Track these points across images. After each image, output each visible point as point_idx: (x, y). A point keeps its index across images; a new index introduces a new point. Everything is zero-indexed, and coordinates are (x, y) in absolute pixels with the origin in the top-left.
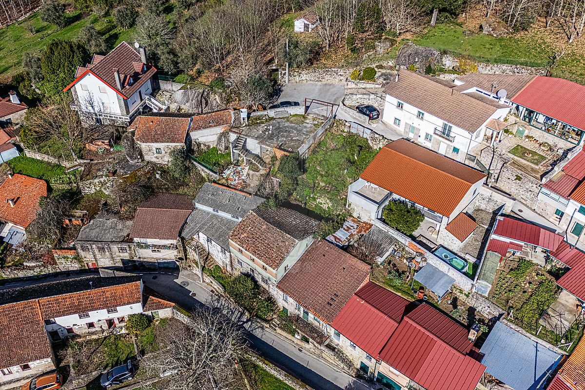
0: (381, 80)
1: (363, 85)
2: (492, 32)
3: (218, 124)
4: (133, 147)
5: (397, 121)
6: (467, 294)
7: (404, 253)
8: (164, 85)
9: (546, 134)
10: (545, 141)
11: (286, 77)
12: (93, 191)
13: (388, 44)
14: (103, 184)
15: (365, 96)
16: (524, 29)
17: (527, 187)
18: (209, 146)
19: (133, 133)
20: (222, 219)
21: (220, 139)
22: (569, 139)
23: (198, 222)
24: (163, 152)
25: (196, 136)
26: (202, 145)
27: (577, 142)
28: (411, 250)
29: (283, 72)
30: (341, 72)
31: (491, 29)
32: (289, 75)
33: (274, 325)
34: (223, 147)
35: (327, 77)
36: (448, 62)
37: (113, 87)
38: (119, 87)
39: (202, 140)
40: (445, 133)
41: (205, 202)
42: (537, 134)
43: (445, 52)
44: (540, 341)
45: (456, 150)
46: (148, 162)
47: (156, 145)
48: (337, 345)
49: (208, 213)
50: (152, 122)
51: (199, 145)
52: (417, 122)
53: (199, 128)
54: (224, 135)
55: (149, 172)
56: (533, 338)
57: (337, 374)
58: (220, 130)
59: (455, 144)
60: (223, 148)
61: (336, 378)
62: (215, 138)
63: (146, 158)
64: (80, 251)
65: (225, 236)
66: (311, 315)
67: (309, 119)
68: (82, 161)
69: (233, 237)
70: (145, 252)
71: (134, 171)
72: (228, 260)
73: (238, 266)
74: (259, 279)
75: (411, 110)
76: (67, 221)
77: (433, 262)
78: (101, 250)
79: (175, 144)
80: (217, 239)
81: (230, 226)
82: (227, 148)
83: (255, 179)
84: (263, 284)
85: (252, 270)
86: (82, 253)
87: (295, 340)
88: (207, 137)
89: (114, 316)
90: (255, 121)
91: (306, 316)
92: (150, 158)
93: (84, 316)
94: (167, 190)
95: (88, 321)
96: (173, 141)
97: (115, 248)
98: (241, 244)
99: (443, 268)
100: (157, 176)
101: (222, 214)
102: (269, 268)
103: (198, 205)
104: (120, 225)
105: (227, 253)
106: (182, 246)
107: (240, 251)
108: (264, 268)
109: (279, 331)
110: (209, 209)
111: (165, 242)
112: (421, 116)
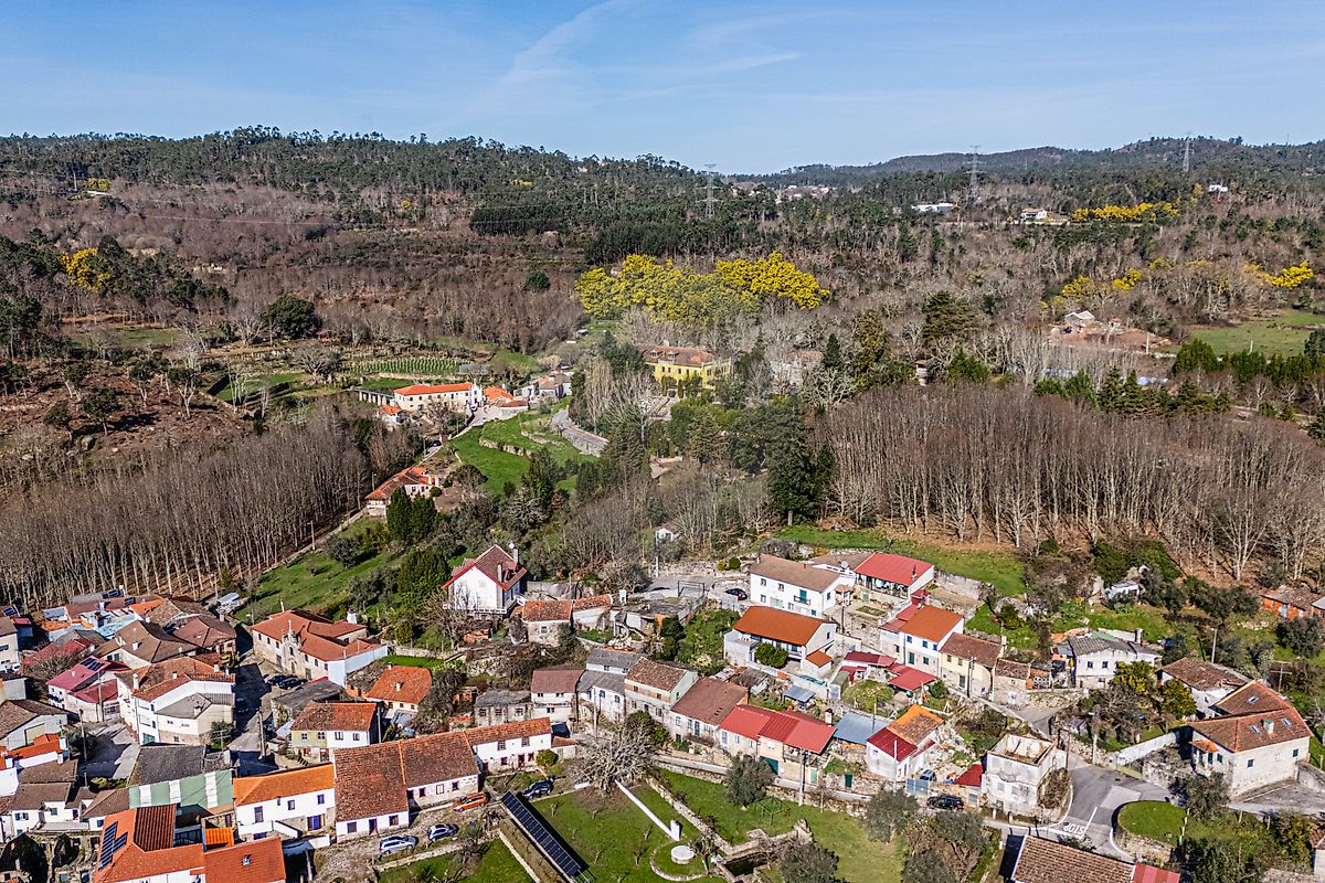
0: (746, 569)
1: (730, 574)
3: (598, 605)
4: (520, 627)
5: (763, 597)
6: (826, 702)
7: (776, 685)
8: (531, 586)
11: (656, 571)
12: (478, 674)
13: (750, 540)
14: (488, 665)
15: (733, 583)
16: (870, 525)
17: (871, 632)
18: (589, 628)
19: (520, 616)
20: (612, 675)
21: (600, 620)
22: (901, 596)
23: (591, 680)
24: (549, 631)
25: (576, 616)
26: (583, 627)
27: (906, 598)
28: (782, 681)
29: (653, 567)
30: (708, 565)
32: (659, 569)
33: (669, 751)
34: (604, 626)
35: (695, 570)
36: (804, 551)
37: (495, 579)
38: (500, 580)
39: (582, 621)
40: (803, 599)
41: (597, 662)
42: (879, 596)
43: (801, 545)
44: (877, 717)
45: (814, 612)
46: (533, 643)
47: (542, 624)
48: (726, 747)
49: (599, 673)
50: (537, 604)
51: (580, 625)
52: (779, 595)
53: (582, 608)
54: (605, 615)
55: (534, 652)
58: (600, 611)
59: (813, 607)
60: (602, 628)
62: (595, 619)
63: (531, 639)
64: (477, 716)
65: (617, 685)
66: (702, 724)
67: (683, 601)
68: (463, 649)
69: (629, 677)
70: (540, 713)
71: (520, 649)
72: (622, 708)
73: (631, 711)
74: (653, 713)
75: (773, 584)
76: (458, 697)
77: (798, 682)
78: (498, 713)
79: (561, 621)
80: (612, 688)
81: (621, 679)
82: (607, 627)
83: (639, 645)
84: (657, 718)
85: (646, 706)
86: (478, 719)
87: (689, 757)
88: (588, 618)
89: (526, 750)
90: (631, 603)
91: (697, 731)
92: (535, 638)
93: (502, 747)
94: (555, 664)
95: (503, 754)
96: (559, 619)
97: (512, 709)
98: (637, 680)
99: (805, 684)
100: (543, 654)
101: (613, 670)
102: (665, 693)
103: (589, 667)
104: (513, 694)
105: (622, 698)
106: (576, 703)
107: (636, 689)
108: (659, 696)
109: (675, 753)
110: (601, 668)
111: (560, 700)
112: (781, 588)
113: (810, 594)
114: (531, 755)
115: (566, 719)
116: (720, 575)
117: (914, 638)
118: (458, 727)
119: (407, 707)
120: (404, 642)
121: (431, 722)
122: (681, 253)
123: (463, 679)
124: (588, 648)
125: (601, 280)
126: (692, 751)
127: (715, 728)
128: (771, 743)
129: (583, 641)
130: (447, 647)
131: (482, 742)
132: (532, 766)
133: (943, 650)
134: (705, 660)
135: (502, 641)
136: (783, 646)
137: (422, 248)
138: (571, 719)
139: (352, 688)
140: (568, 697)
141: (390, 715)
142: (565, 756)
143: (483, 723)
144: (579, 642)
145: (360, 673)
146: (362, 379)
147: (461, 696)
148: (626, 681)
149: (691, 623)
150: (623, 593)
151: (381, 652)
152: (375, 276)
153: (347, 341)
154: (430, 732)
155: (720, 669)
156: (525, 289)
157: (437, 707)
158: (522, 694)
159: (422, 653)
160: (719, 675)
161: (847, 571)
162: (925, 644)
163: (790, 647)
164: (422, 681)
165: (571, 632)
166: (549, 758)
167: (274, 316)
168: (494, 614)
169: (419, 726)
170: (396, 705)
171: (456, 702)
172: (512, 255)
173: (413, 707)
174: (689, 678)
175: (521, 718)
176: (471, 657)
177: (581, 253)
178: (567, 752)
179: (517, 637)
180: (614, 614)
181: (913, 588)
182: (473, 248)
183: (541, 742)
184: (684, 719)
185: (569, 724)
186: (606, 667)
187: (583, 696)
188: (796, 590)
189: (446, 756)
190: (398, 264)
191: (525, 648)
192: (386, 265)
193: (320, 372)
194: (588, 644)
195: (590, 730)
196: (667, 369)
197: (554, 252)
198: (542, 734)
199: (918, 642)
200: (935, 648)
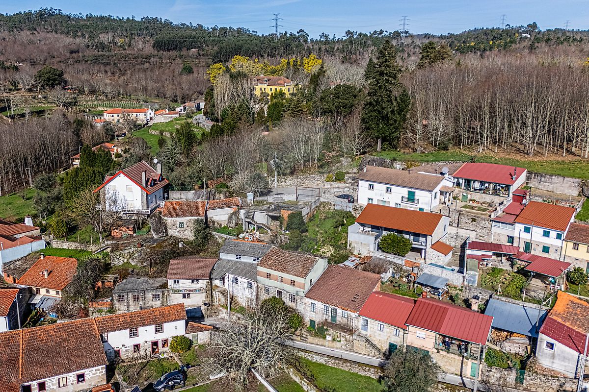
0: (350, 180)
1: (337, 184)
2: (424, 150)
3: (229, 206)
4: (160, 223)
5: (370, 200)
6: (461, 288)
7: (402, 273)
8: (174, 195)
9: (484, 195)
10: (484, 200)
11: (275, 184)
12: (121, 263)
13: (350, 160)
14: (131, 255)
17: (482, 225)
18: (221, 225)
19: (160, 213)
20: (245, 263)
21: (230, 218)
22: (501, 195)
23: (224, 268)
24: (185, 226)
25: (211, 214)
26: (216, 223)
27: (507, 196)
28: (408, 268)
29: (272, 179)
30: (318, 178)
31: (422, 149)
32: (278, 181)
33: (304, 337)
34: (234, 223)
35: (307, 182)
36: (398, 166)
37: (139, 185)
38: (144, 186)
39: (216, 218)
40: (411, 198)
41: (229, 252)
42: (477, 196)
43: (395, 160)
44: (526, 304)
45: (422, 210)
46: (171, 237)
47: (179, 220)
48: (366, 335)
49: (232, 261)
50: (176, 204)
51: (214, 222)
52: (386, 197)
53: (215, 208)
54: (236, 214)
55: (172, 243)
56: (522, 303)
57: (370, 360)
58: (230, 210)
59: (421, 205)
60: (233, 225)
61: (371, 362)
62: (226, 217)
63: (170, 233)
64: (115, 302)
65: (250, 273)
66: (339, 311)
67: (301, 203)
68: (109, 242)
69: (262, 264)
70: (176, 299)
71: (160, 243)
72: (254, 294)
73: (264, 297)
74: (286, 299)
75: (380, 188)
76: (100, 284)
77: (427, 270)
78: (136, 299)
79: (196, 218)
80: (245, 276)
81: (253, 267)
82: (237, 224)
83: (267, 238)
84: (290, 304)
85: (279, 293)
86: (117, 305)
87: (327, 344)
88: (220, 216)
89: (160, 337)
90: (258, 204)
91: (334, 317)
92: (173, 232)
93: (134, 334)
94: (191, 254)
95: (135, 341)
96: (195, 215)
97: (149, 295)
98: (270, 267)
99: (437, 272)
100: (180, 246)
101: (244, 259)
102: (298, 280)
103: (223, 256)
104: (151, 281)
105: (254, 285)
106: (210, 289)
107: (268, 276)
108: (292, 283)
109: (310, 339)
110: (232, 257)
111: (196, 286)
112: (389, 190)
113: (419, 194)
114: (165, 342)
115: (200, 304)
116: (327, 185)
117: (533, 229)
118: (97, 313)
119: (53, 293)
120: (59, 237)
121: (72, 307)
122: (262, 56)
123: (107, 268)
124: (220, 241)
125: (220, 69)
126: (329, 338)
127: (354, 315)
128: (421, 333)
129: (216, 235)
130: (96, 241)
131: (114, 329)
132: (165, 352)
133: (568, 239)
134: (329, 250)
135: (145, 236)
136: (406, 236)
137: (127, 56)
138: (205, 304)
139: (9, 276)
140: (203, 283)
141: (37, 300)
142: (200, 342)
143: (121, 308)
144: (213, 236)
145: (17, 263)
146: (88, 110)
147: (103, 283)
148: (260, 268)
149: (310, 220)
150: (250, 196)
151: (39, 245)
152: (102, 68)
153: (81, 92)
154: (71, 317)
155: (345, 258)
156: (181, 74)
157: (79, 293)
158: (160, 281)
159: (73, 246)
160: (346, 263)
161: (447, 176)
162: (546, 234)
163: (412, 237)
164: (69, 269)
165: (205, 228)
166: (184, 344)
167: (40, 77)
168: (138, 214)
169: (61, 311)
170: (43, 291)
171: (99, 288)
172: (174, 60)
173: (57, 293)
174: (321, 266)
175: (158, 303)
176: (116, 248)
177: (210, 59)
178: (203, 337)
179: (157, 231)
180: (242, 213)
181: (513, 188)
182: (154, 56)
183: (175, 329)
184: (319, 305)
185: (203, 308)
186: (238, 256)
187: (217, 282)
188: (404, 192)
189: (72, 345)
190: (115, 64)
191: (164, 241)
192: (108, 64)
193: (64, 106)
194: (220, 237)
195: (224, 314)
196: (263, 89)
197: (196, 58)
198: (176, 320)
199: (537, 233)
200: (559, 237)
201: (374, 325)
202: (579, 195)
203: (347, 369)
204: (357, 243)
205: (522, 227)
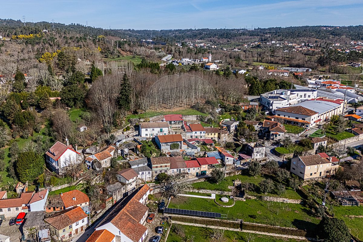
0: (131, 129)
1: (128, 132)
5: (147, 135)
6: (197, 153)
10: (176, 127)
12: (94, 184)
14: (96, 180)
15: (133, 133)
17: (183, 134)
21: (114, 154)
22: (180, 124)
23: (137, 170)
24: (107, 162)
27: (182, 124)
28: (181, 152)
30: (120, 131)
40: (161, 131)
41: (134, 165)
42: (174, 126)
43: (140, 118)
46: (103, 168)
47: (105, 160)
48: (190, 173)
49: (136, 168)
52: (152, 132)
53: (110, 152)
54: (115, 152)
58: (113, 151)
59: (165, 132)
66: (181, 169)
68: (81, 179)
69: (154, 164)
70: (129, 187)
72: (151, 175)
73: (155, 175)
75: (150, 130)
78: (119, 192)
84: (165, 173)
85: (161, 171)
90: (120, 146)
91: (180, 172)
92: (103, 166)
96: (109, 157)
98: (157, 164)
99: (190, 150)
100: (109, 170)
101: (140, 165)
102: (168, 164)
105: (151, 172)
108: (165, 166)
110: (136, 166)
111: (133, 180)
112: (153, 130)
113: (164, 129)
114: (147, 198)
116: (125, 133)
117: (197, 132)
118: (108, 203)
119: (84, 204)
127: (185, 169)
129: (119, 162)
139: (50, 209)
140: (135, 178)
142: (152, 194)
144: (117, 163)
159: (64, 186)
162: (201, 133)
176: (87, 180)
180: (119, 151)
184: (175, 170)
188: (159, 129)
189: (137, 207)
194: (121, 162)
199: (198, 133)
200: (204, 133)
201: (191, 169)
202: (197, 120)
203: (196, 182)
204: (164, 149)
205: (194, 132)
